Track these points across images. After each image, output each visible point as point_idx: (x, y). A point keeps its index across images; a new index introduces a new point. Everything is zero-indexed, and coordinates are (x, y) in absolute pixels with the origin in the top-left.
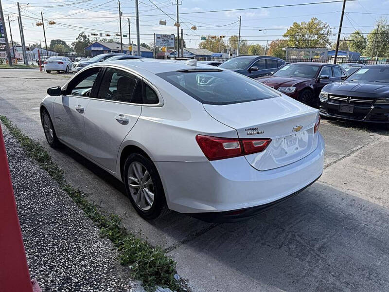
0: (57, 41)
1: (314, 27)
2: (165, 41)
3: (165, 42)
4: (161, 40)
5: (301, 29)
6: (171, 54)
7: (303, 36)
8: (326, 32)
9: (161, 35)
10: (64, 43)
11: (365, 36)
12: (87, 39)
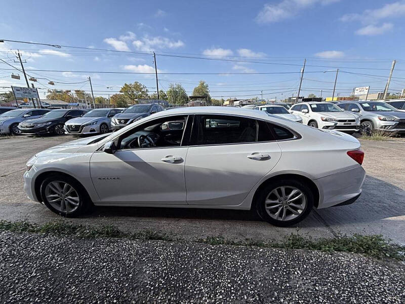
1: (137, 87)
5: (130, 88)
6: (21, 104)
7: (133, 92)
8: (145, 90)
9: (21, 88)
11: (165, 93)
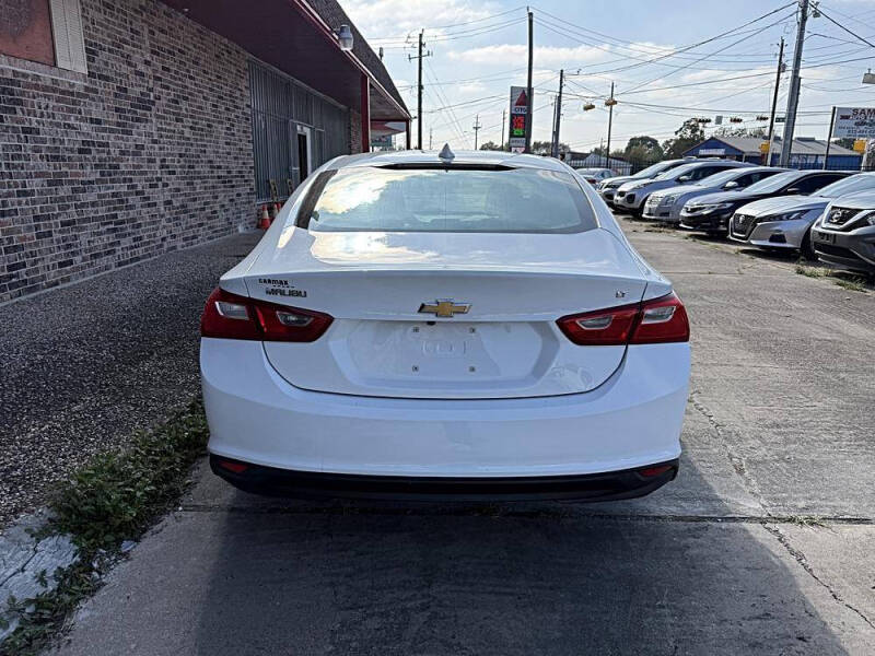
0: (642, 139)
2: (864, 124)
3: (862, 128)
4: (850, 123)
10: (655, 142)
12: (698, 133)
